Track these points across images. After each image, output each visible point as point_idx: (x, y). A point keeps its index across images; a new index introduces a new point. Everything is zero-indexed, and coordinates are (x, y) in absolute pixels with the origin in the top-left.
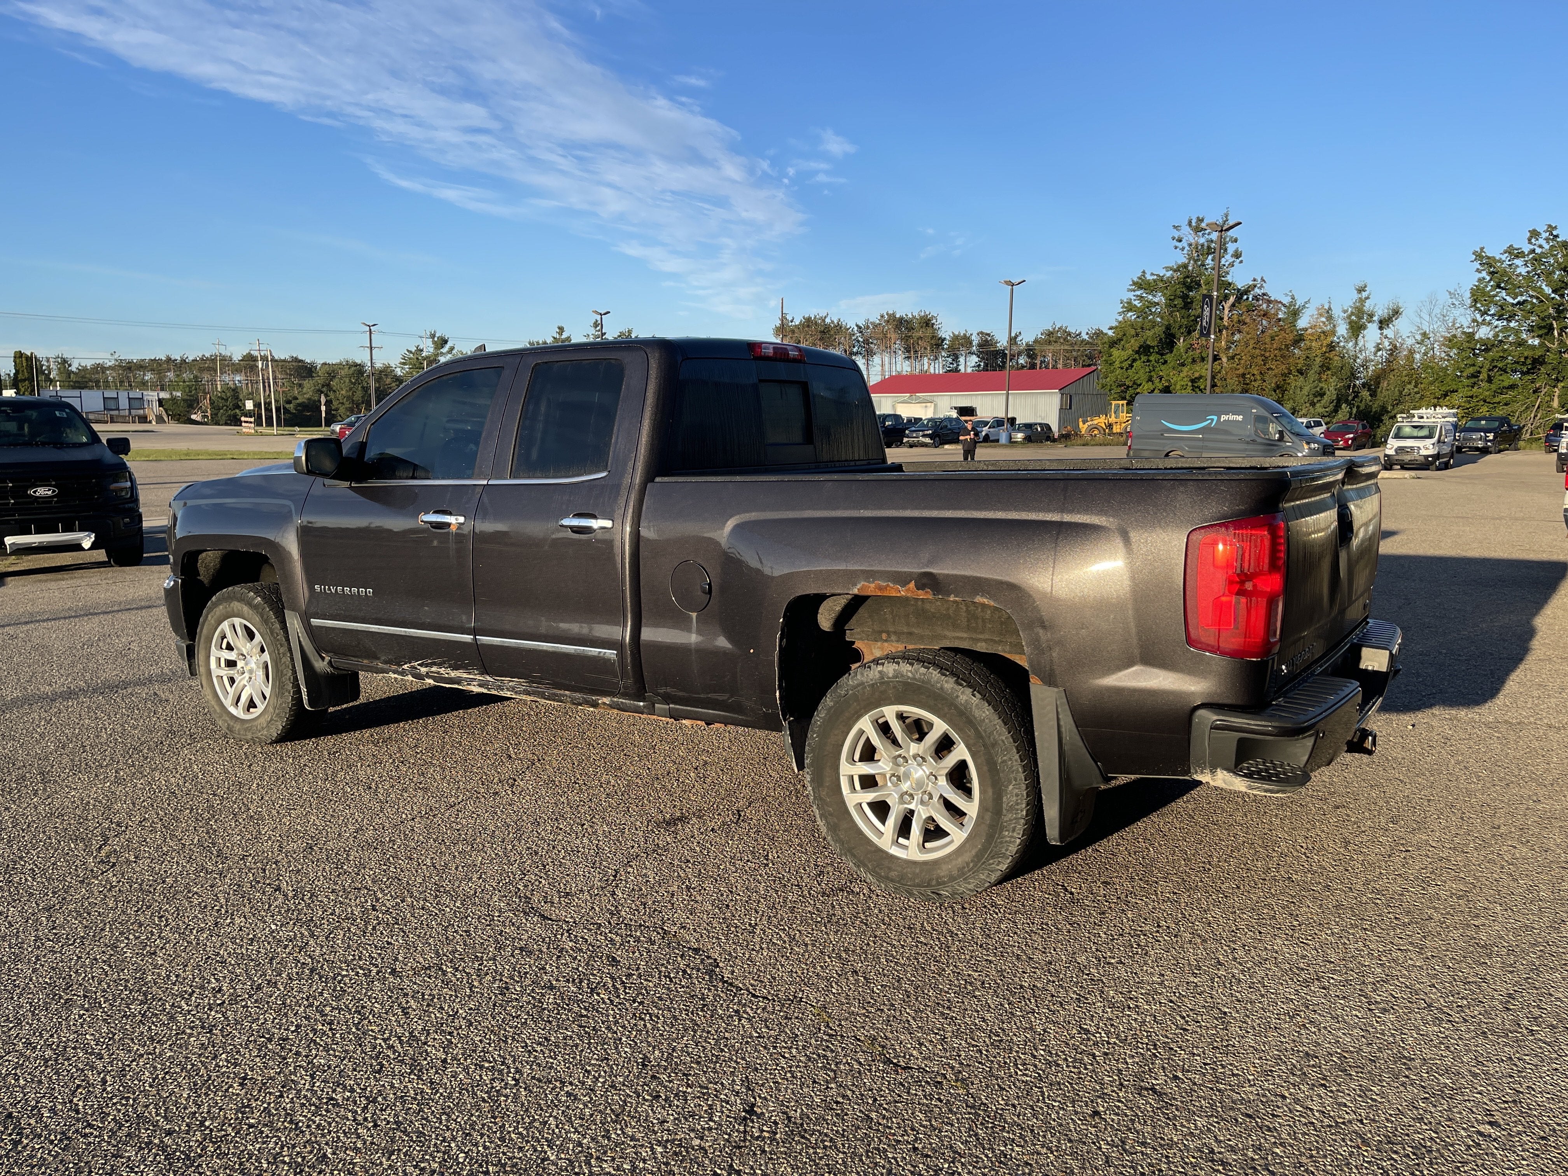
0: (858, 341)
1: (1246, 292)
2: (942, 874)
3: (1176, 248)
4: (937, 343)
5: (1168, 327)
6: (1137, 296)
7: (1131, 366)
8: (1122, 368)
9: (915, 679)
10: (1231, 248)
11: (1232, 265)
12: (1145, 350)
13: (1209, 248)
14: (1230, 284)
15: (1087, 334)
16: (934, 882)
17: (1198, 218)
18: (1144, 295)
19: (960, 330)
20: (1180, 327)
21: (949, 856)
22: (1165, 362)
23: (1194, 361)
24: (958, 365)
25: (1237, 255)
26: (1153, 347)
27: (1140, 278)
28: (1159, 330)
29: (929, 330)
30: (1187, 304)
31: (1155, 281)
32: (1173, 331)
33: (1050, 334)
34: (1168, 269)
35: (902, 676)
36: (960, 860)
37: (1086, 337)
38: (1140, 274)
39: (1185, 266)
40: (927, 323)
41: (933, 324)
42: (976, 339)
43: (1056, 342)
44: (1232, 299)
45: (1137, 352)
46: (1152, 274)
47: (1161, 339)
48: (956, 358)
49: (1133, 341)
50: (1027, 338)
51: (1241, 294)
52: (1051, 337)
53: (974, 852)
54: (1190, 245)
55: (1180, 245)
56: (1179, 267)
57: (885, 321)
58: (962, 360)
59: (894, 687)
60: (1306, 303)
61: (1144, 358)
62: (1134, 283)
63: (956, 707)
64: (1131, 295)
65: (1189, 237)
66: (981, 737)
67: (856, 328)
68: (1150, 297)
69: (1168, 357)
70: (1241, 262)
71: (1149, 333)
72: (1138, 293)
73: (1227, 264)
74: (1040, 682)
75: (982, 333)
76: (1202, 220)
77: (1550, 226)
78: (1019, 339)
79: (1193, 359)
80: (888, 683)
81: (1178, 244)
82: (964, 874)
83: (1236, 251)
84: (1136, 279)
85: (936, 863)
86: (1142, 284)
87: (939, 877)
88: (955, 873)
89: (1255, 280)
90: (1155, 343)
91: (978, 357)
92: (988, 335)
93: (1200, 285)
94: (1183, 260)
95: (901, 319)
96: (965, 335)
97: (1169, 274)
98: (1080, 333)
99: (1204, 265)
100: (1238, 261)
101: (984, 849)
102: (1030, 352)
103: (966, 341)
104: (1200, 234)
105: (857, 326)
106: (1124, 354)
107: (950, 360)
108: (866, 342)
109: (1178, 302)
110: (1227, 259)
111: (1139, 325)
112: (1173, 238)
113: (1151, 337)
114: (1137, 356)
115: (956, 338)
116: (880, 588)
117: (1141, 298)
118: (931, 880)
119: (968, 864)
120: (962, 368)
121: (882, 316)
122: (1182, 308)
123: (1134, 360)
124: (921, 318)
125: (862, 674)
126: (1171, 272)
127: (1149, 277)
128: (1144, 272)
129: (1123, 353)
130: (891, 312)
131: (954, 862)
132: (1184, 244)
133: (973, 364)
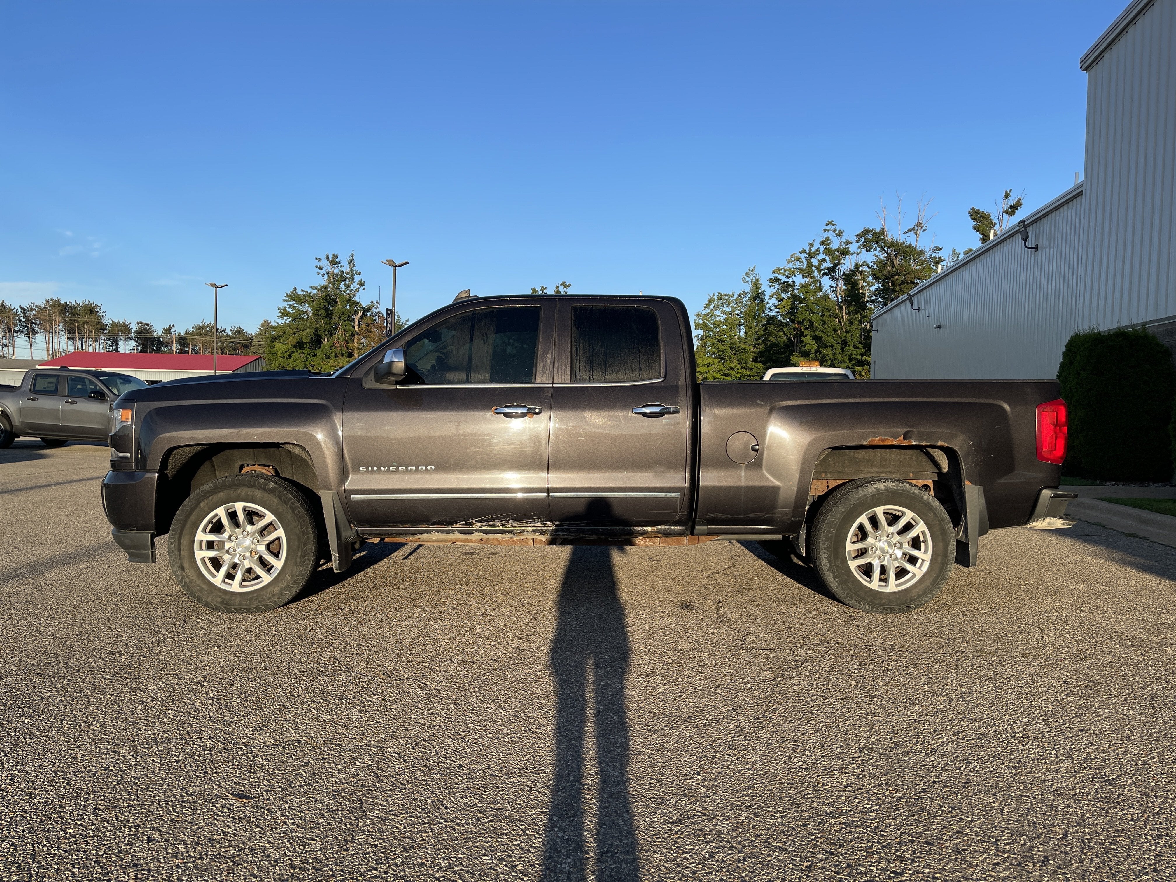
0: (20, 321)
1: (369, 309)
2: (913, 595)
3: (318, 274)
4: (101, 328)
5: (316, 330)
6: (290, 305)
7: (290, 356)
8: (284, 358)
9: (898, 489)
10: (357, 278)
11: (358, 290)
12: (300, 345)
13: (342, 276)
14: (358, 303)
15: (231, 330)
16: (909, 601)
17: (334, 255)
18: (296, 305)
19: (119, 319)
20: (325, 330)
21: (915, 585)
22: (315, 355)
23: (336, 356)
24: (117, 348)
25: (361, 284)
26: (306, 343)
27: (292, 293)
28: (310, 331)
29: (93, 318)
30: (329, 315)
31: (304, 296)
32: (320, 333)
33: (200, 328)
34: (313, 288)
35: (890, 489)
36: (923, 585)
37: (230, 333)
38: (292, 290)
39: (326, 287)
40: (91, 310)
41: (98, 312)
42: (134, 327)
43: (206, 335)
44: (360, 314)
45: (295, 346)
46: (302, 291)
47: (312, 338)
48: (115, 342)
49: (291, 338)
50: (180, 330)
51: (365, 310)
52: (201, 330)
53: (931, 579)
54: (328, 273)
55: (321, 272)
56: (322, 287)
57: (50, 306)
58: (121, 343)
59: (886, 495)
60: (406, 321)
61: (299, 351)
62: (288, 296)
63: (923, 503)
64: (285, 304)
65: (327, 267)
66: (937, 516)
67: (20, 310)
68: (300, 307)
69: (318, 351)
70: (364, 289)
71: (304, 333)
72: (291, 303)
73: (354, 289)
74: (970, 484)
75: (142, 323)
76: (337, 257)
77: (543, 287)
78: (173, 330)
79: (336, 354)
80: (882, 493)
81: (320, 271)
82: (926, 592)
83: (361, 281)
84: (289, 293)
85: (907, 590)
86: (294, 297)
87: (911, 597)
88: (921, 593)
89: (372, 302)
90: (309, 341)
91: (136, 342)
92: (148, 325)
93: (336, 302)
94: (324, 283)
95: (65, 306)
96: (124, 323)
97: (315, 291)
98: (225, 330)
99: (339, 288)
100: (362, 288)
101: (938, 576)
102: (182, 341)
103: (125, 328)
104: (335, 266)
105: (21, 307)
106: (285, 348)
107: (109, 343)
108: (28, 321)
109: (323, 312)
110: (354, 286)
111: (295, 326)
112: (317, 267)
113: (306, 335)
114: (294, 349)
115: (115, 325)
116: (882, 440)
117: (293, 307)
118: (907, 600)
119: (928, 586)
120: (121, 350)
121: (48, 301)
122: (325, 317)
123: (293, 352)
124: (86, 306)
125: (863, 490)
126: (316, 291)
127: (299, 292)
128: (295, 288)
129: (283, 346)
130: (55, 298)
131: (919, 588)
132: (324, 271)
133: (131, 348)
